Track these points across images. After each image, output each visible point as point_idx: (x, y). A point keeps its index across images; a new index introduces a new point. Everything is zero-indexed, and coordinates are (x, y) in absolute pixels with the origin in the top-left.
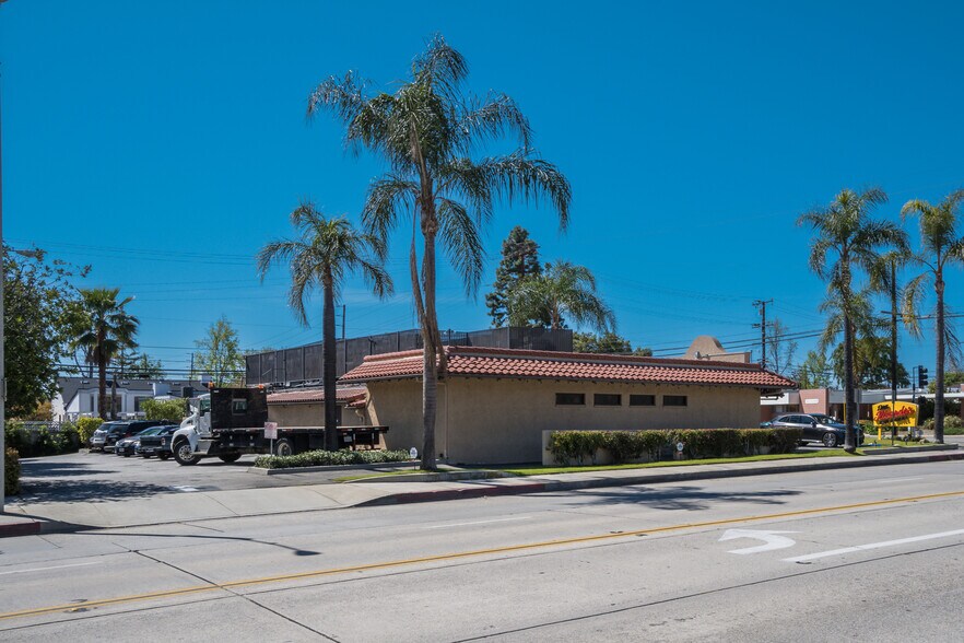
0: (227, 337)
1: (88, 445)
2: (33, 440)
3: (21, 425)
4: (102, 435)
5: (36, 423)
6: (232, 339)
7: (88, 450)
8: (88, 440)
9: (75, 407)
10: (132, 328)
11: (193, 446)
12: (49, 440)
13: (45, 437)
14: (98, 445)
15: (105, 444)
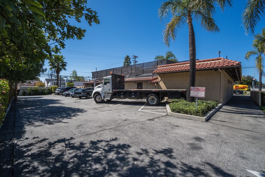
0: (75, 73)
1: (54, 93)
2: (41, 91)
3: (38, 88)
4: (58, 90)
5: (41, 87)
6: (76, 73)
7: (54, 94)
8: (54, 92)
9: (49, 84)
10: (65, 65)
11: (102, 97)
12: (45, 91)
13: (44, 90)
14: (57, 93)
15: (60, 93)
